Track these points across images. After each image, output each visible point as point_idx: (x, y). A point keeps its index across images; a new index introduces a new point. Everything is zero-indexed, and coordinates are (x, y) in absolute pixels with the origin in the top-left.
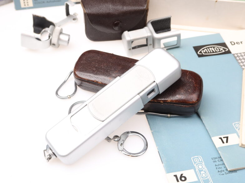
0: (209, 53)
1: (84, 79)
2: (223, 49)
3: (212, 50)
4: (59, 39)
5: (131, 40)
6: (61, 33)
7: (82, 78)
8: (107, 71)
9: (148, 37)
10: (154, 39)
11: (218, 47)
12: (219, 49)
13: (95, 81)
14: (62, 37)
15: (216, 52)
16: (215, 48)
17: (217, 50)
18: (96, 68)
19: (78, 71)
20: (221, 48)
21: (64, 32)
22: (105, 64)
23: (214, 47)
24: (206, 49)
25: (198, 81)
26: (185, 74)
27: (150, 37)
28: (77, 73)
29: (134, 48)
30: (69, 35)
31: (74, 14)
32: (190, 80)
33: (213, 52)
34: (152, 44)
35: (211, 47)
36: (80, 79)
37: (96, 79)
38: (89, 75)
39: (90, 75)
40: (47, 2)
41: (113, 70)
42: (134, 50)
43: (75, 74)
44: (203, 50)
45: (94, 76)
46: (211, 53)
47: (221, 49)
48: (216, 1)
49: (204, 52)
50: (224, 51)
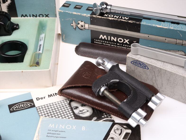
17: (25, 106)
20: (28, 104)
23: (23, 104)
48: (22, 72)
49: (15, 108)
50: (30, 106)
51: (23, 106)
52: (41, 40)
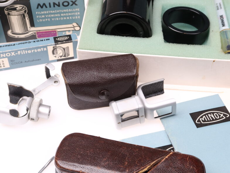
0: (208, 121)
1: (68, 170)
2: (224, 115)
3: (212, 117)
4: (38, 112)
5: (120, 114)
6: (40, 105)
7: (65, 169)
8: (94, 159)
9: (139, 109)
10: (145, 110)
11: (217, 113)
12: (220, 116)
13: (81, 172)
14: (42, 109)
15: (216, 119)
16: (215, 114)
17: (217, 117)
18: (81, 155)
19: (59, 160)
20: (221, 113)
21: (44, 103)
22: (92, 150)
23: (213, 113)
24: (204, 117)
25: (200, 168)
26: (184, 160)
27: (141, 108)
28: (58, 162)
29: (123, 121)
30: (50, 107)
31: (55, 76)
32: (191, 167)
33: (213, 120)
34: (144, 115)
35: (210, 113)
36: (62, 169)
37: (81, 169)
38: (73, 164)
39: (75, 164)
40: (26, 62)
41: (101, 157)
42: (123, 123)
43: (56, 164)
44: (202, 117)
45: (80, 165)
46: (210, 121)
47: (222, 115)
48: (214, 61)
49: (202, 120)
50: (225, 118)
51: (213, 116)
52: (219, 7)
